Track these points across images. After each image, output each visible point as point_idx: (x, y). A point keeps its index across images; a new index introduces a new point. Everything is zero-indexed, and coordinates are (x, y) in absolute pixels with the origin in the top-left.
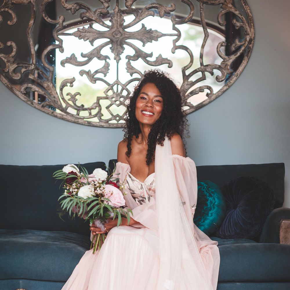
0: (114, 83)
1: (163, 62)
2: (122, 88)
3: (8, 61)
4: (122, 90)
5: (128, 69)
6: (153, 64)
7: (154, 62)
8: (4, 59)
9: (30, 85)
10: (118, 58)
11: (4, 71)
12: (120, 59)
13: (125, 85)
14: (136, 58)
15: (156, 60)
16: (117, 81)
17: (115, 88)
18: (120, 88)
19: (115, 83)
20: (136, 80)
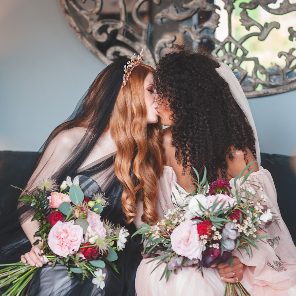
0: (225, 40)
1: (290, 9)
2: (236, 46)
3: (91, 19)
4: (236, 49)
5: (242, 21)
6: (276, 12)
7: (277, 10)
8: (85, 17)
9: (118, 48)
10: (229, 8)
11: (86, 32)
12: (234, 8)
13: (240, 43)
14: (253, 6)
15: (280, 6)
16: (230, 37)
17: (227, 46)
18: (233, 46)
19: (227, 40)
20: (253, 35)
